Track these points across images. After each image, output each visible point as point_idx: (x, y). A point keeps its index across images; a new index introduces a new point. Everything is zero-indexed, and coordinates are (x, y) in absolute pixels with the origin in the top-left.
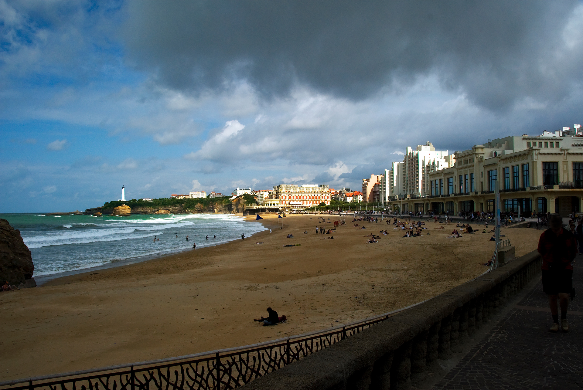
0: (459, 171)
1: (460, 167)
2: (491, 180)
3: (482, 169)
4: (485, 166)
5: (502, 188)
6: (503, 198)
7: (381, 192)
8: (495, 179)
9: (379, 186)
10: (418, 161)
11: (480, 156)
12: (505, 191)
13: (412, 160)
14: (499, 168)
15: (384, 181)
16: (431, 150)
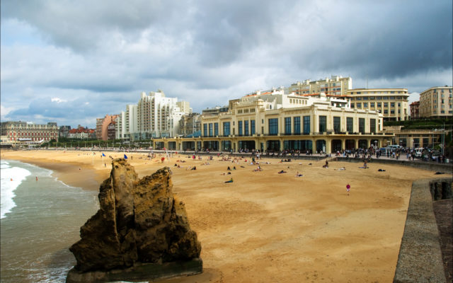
0: (238, 117)
3: (263, 117)
4: (266, 116)
5: (283, 132)
6: (284, 139)
7: (117, 130)
8: (276, 126)
9: (114, 124)
10: (154, 105)
11: (261, 107)
12: (286, 134)
13: (147, 104)
14: (281, 118)
15: (120, 121)
16: (162, 96)
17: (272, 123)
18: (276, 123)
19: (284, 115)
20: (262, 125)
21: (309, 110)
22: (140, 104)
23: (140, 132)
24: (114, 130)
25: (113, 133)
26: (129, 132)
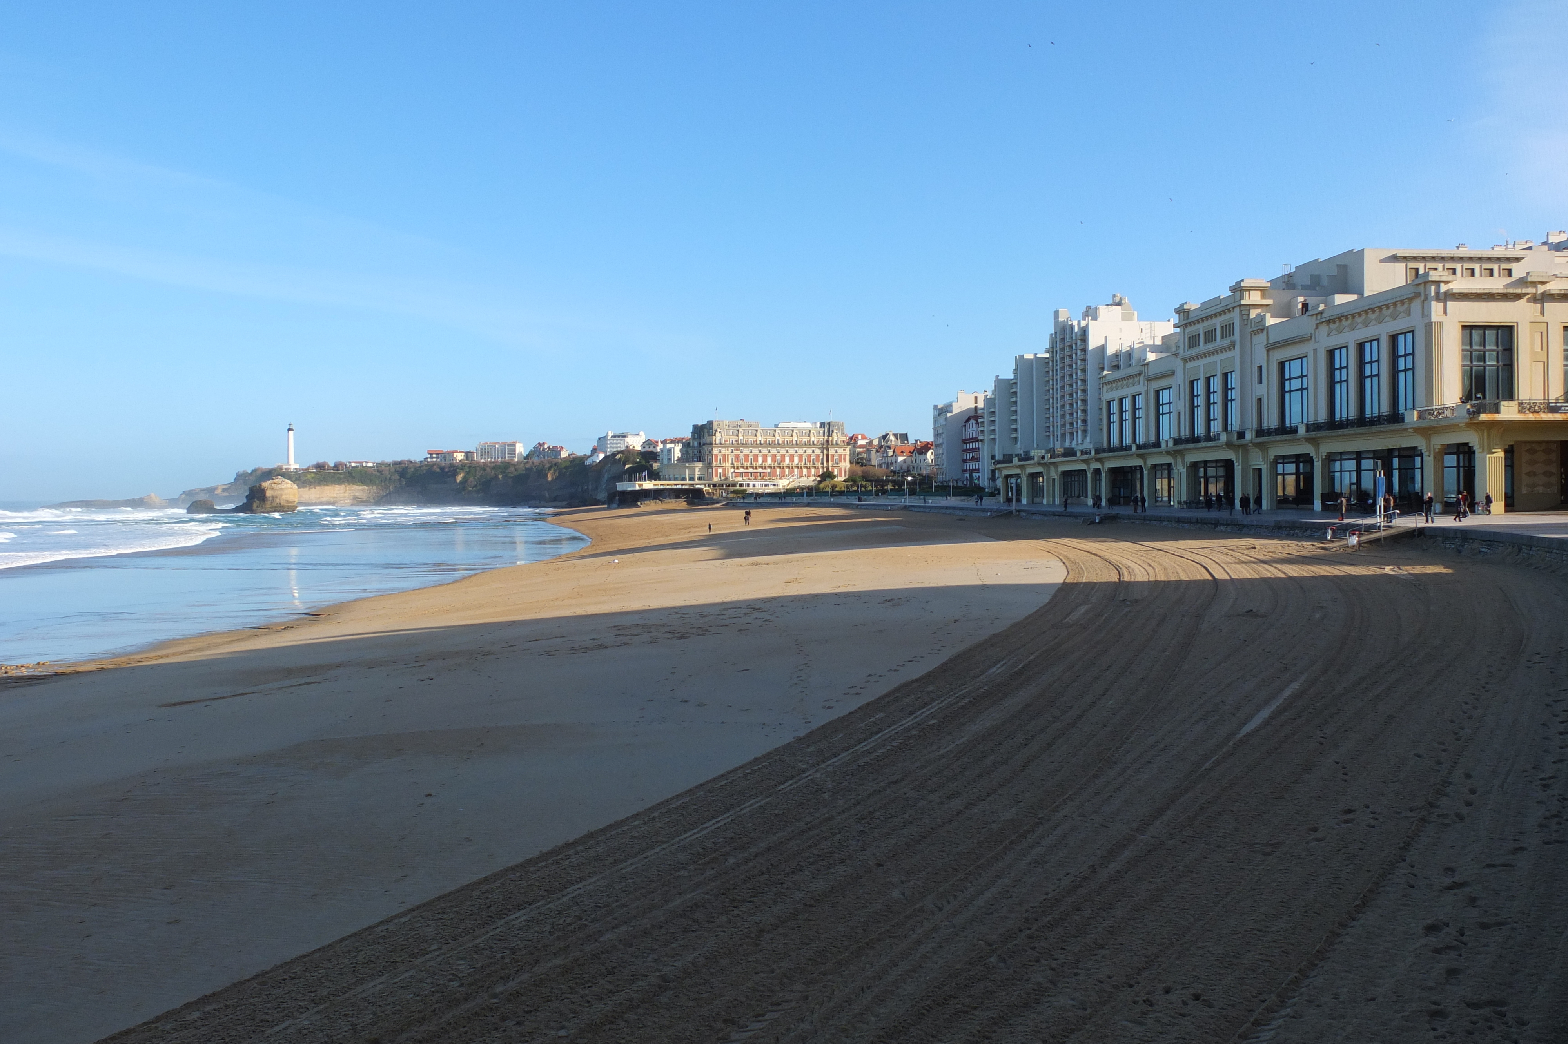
0: (1190, 365)
2: (1290, 391)
3: (1260, 357)
5: (1322, 415)
6: (1326, 448)
7: (982, 441)
8: (1302, 389)
9: (977, 423)
10: (1084, 350)
11: (1253, 313)
12: (1332, 425)
13: (1071, 347)
14: (1315, 350)
15: (992, 410)
16: (1126, 317)
17: (1290, 379)
18: (1302, 376)
19: (1326, 340)
20: (1261, 390)
21: (1411, 300)
22: (1051, 350)
23: (1052, 446)
24: (976, 440)
25: (975, 449)
26: (1018, 445)
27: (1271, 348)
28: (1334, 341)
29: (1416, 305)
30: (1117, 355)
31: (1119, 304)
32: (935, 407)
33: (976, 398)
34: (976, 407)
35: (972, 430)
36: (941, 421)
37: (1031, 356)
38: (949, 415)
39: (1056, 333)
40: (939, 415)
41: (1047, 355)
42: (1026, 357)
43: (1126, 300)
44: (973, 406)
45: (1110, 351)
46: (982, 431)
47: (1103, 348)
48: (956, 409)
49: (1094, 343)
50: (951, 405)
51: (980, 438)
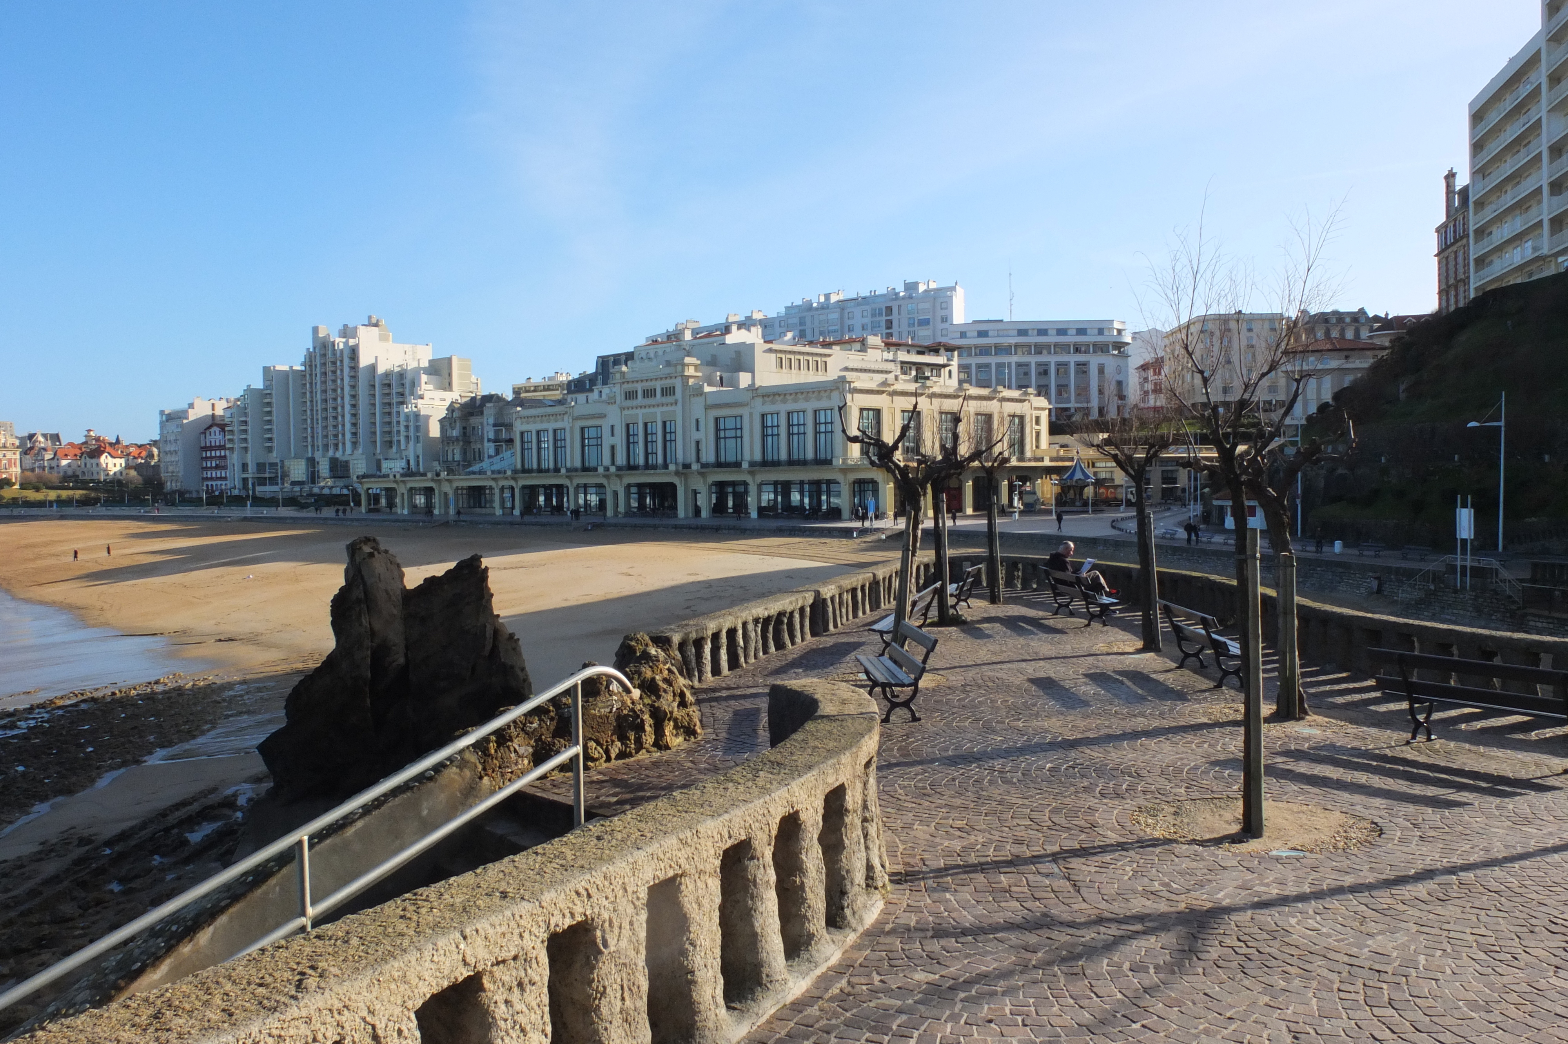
0: (626, 412)
1: (630, 403)
2: (725, 438)
3: (699, 413)
5: (758, 457)
6: (759, 478)
7: (231, 449)
8: (736, 437)
9: (223, 430)
10: (354, 368)
11: (691, 382)
12: (765, 464)
13: (334, 363)
14: (751, 414)
15: (243, 419)
16: (383, 338)
17: (725, 429)
18: (736, 429)
19: (760, 407)
20: (696, 436)
21: (831, 390)
22: (308, 364)
23: (310, 455)
24: (222, 447)
25: (220, 457)
26: (275, 454)
27: (707, 407)
28: (768, 408)
29: (835, 395)
30: (387, 374)
31: (376, 325)
32: (162, 413)
33: (213, 405)
34: (213, 415)
35: (215, 437)
36: (172, 427)
37: (286, 368)
38: (185, 421)
39: (314, 348)
40: (167, 420)
41: (303, 368)
42: (278, 368)
43: (383, 322)
44: (210, 413)
45: (381, 370)
46: (230, 440)
47: (373, 368)
48: (193, 415)
49: (364, 361)
50: (186, 412)
51: (228, 446)
